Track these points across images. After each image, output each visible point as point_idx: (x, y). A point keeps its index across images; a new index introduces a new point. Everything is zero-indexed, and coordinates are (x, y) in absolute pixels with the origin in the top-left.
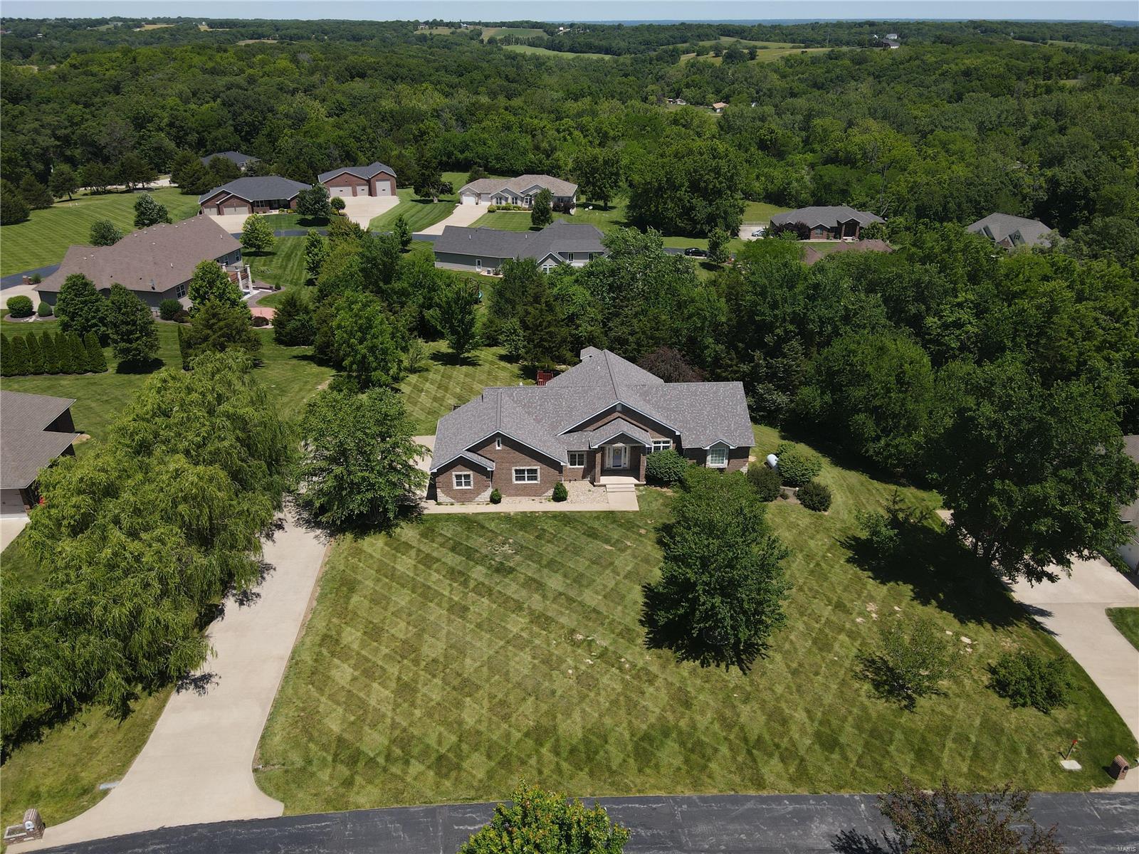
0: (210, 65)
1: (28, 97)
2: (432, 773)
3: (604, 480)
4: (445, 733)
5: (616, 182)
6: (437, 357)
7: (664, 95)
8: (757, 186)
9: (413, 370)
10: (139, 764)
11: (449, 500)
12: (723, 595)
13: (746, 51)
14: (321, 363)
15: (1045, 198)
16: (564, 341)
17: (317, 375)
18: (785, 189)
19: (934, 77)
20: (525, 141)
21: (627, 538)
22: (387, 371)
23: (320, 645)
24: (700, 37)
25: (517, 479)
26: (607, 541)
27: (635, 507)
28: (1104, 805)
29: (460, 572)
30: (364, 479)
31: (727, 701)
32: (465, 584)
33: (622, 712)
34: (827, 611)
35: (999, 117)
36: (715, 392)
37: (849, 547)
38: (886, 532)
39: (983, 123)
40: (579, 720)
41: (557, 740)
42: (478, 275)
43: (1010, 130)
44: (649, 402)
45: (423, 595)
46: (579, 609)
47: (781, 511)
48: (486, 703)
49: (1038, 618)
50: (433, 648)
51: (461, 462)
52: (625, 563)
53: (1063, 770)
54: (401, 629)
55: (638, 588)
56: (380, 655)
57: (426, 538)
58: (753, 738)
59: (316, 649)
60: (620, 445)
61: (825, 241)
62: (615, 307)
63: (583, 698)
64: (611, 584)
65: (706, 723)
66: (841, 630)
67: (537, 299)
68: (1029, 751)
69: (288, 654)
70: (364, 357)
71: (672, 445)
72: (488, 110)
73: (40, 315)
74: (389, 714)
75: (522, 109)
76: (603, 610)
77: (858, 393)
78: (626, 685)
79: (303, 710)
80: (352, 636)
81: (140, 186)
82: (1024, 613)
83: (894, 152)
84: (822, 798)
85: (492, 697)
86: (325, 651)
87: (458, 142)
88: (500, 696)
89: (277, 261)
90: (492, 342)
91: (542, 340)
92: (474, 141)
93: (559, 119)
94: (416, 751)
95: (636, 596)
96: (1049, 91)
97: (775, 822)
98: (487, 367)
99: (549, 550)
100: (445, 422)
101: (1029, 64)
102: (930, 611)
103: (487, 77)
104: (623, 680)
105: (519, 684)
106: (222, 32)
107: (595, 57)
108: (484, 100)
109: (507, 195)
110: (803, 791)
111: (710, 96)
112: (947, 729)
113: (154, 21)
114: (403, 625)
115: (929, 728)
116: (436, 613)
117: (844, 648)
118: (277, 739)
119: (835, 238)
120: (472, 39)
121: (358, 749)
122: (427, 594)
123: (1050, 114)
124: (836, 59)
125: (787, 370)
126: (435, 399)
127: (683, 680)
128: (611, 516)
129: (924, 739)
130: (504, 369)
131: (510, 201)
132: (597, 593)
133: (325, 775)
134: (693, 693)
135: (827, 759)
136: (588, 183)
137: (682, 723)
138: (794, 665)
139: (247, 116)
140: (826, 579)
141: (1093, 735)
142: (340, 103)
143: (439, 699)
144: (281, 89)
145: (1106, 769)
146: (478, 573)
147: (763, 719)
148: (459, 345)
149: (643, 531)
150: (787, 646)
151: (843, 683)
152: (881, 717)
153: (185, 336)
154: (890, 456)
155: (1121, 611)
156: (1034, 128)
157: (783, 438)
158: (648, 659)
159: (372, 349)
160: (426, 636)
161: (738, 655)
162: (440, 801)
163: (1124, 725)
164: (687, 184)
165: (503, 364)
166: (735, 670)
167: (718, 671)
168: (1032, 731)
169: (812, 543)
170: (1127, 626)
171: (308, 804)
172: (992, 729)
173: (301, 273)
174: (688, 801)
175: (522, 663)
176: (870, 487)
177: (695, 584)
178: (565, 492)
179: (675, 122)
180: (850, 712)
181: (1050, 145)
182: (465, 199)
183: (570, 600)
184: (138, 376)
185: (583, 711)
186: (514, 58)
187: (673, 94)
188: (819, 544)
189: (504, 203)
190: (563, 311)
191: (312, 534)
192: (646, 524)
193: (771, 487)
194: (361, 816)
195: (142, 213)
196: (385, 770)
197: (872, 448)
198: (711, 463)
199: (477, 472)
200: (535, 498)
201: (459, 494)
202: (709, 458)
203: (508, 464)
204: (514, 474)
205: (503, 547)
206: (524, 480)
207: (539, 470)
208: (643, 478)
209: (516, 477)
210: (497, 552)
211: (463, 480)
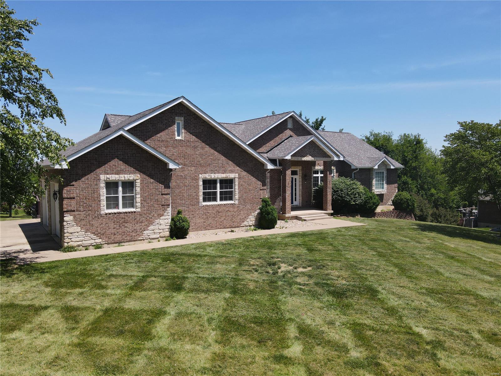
11: (89, 239)
25: (206, 196)
51: (120, 150)
198: (376, 188)
199: (149, 176)
200: (233, 229)
201: (112, 225)
202: (374, 182)
203: (193, 168)
204: (201, 188)
205: (279, 268)
206: (215, 199)
207: (237, 180)
208: (330, 206)
209: (204, 193)
210: (280, 274)
211: (120, 195)
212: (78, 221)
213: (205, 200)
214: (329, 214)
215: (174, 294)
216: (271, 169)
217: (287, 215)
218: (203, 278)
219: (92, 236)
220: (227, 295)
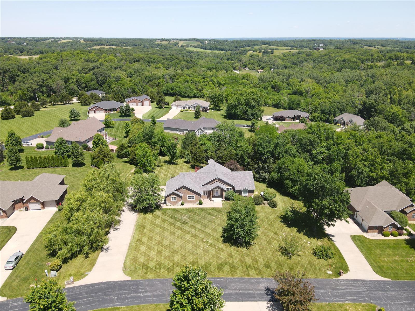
0: (87, 58)
1: (28, 71)
2: (166, 271)
3: (213, 199)
4: (170, 263)
5: (222, 102)
6: (166, 162)
7: (241, 67)
8: (270, 102)
9: (158, 166)
10: (94, 268)
11: (170, 204)
12: (241, 228)
13: (270, 51)
14: (131, 164)
15: (362, 108)
16: (204, 157)
17: (130, 168)
18: (279, 103)
19: (333, 62)
20: (193, 86)
21: (219, 215)
22: (150, 166)
23: (137, 242)
24: (254, 45)
25: (189, 198)
26: (213, 216)
27: (222, 207)
28: (336, 282)
29: (173, 224)
30: (147, 198)
31: (242, 256)
32: (174, 227)
33: (215, 259)
34: (272, 235)
35: (353, 77)
36: (245, 174)
37: (281, 218)
38: (290, 213)
39: (347, 79)
40: (204, 260)
41: (198, 265)
42: (177, 134)
43: (356, 82)
44: (226, 177)
45: (163, 229)
46: (205, 233)
47: (263, 208)
48: (180, 256)
49: (331, 237)
50: (166, 243)
51: (173, 194)
52: (218, 221)
53: (327, 274)
54: (158, 238)
55: (221, 228)
56: (153, 244)
57: (164, 214)
58: (248, 265)
59: (136, 243)
60: (217, 189)
61: (290, 121)
62: (219, 147)
63: (205, 255)
64: (214, 227)
65: (236, 261)
66: (275, 239)
67: (195, 145)
68: (319, 269)
69: (129, 244)
70: (145, 163)
71: (232, 189)
72: (181, 75)
73: (46, 149)
74: (156, 258)
75: (192, 74)
76: (211, 234)
77: (286, 174)
78: (216, 252)
79: (134, 257)
80: (145, 239)
81: (68, 102)
82: (327, 236)
83: (315, 90)
84: (264, 279)
85: (181, 254)
86: (138, 243)
87: (171, 87)
88: (184, 254)
89: (114, 130)
90: (182, 157)
91: (197, 157)
92: (176, 87)
93: (204, 78)
94: (162, 267)
95: (221, 230)
96: (372, 67)
97: (251, 284)
98: (180, 165)
99: (197, 218)
100: (169, 182)
101: (366, 57)
102: (301, 235)
103: (180, 62)
104: (215, 251)
105: (188, 252)
106: (89, 43)
107: (218, 52)
108: (179, 71)
109: (187, 106)
110: (259, 277)
111: (257, 67)
112: (299, 264)
113: (65, 39)
114: (158, 237)
115: (294, 263)
116: (167, 234)
117: (275, 244)
118: (128, 263)
119: (294, 120)
120: (175, 45)
121: (148, 266)
122: (164, 229)
123: (370, 76)
124: (301, 54)
125: (268, 167)
126: (165, 175)
127: (231, 251)
128: (214, 209)
129: (292, 266)
130: (185, 165)
131: (188, 108)
132: (210, 229)
133: (140, 271)
134: (234, 254)
135: (267, 270)
136: (213, 102)
137: (230, 261)
138: (261, 248)
139: (101, 78)
140: (273, 226)
141: (337, 266)
142: (131, 73)
143: (168, 255)
144: (111, 67)
145: (338, 274)
146: (178, 224)
147: (251, 261)
148: (172, 158)
149: (223, 213)
150: (260, 243)
151: (274, 252)
152: (282, 261)
153: (92, 156)
154: (296, 192)
155: (355, 236)
156: (365, 81)
157: (267, 187)
158: (223, 246)
159: (147, 160)
160: (164, 240)
161: (246, 245)
162: (169, 277)
163: (346, 263)
164: (245, 104)
165: (185, 164)
166: (245, 249)
167: (241, 249)
168: (321, 264)
169: (270, 217)
170: (355, 239)
171: (136, 277)
172: (311, 264)
173: (122, 134)
174: (230, 279)
175: (189, 247)
176: (290, 201)
177: (234, 225)
178: (202, 202)
179: (244, 78)
180: (274, 259)
181: (369, 87)
182: (173, 107)
183: (202, 231)
184: (78, 168)
185: (205, 258)
186: (190, 53)
187: (244, 66)
188: (272, 217)
189: (186, 109)
190: (203, 148)
191: (132, 213)
192: (224, 211)
193: (260, 201)
194: (150, 280)
195: (72, 114)
196: (155, 271)
197: (291, 190)
198: (243, 194)
199: (178, 197)
200: (193, 204)
201: (173, 203)
203: (186, 194)
207: (195, 196)
208: (224, 198)
211: (174, 199)
212: (168, 202)
214: (222, 200)
217: (211, 200)
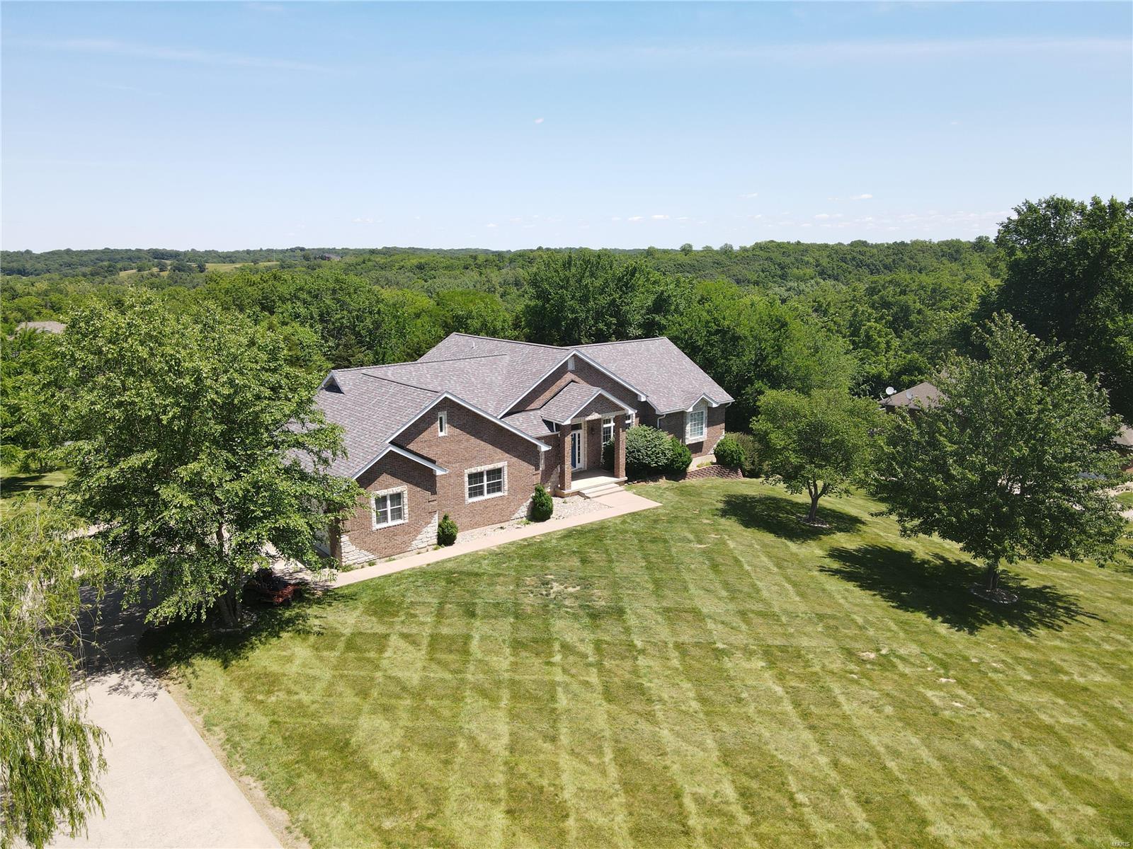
3: (575, 484)
11: (366, 556)
25: (473, 492)
27: (651, 503)
36: (647, 350)
51: (387, 466)
71: (634, 420)
198: (690, 435)
199: (415, 485)
200: (502, 525)
201: (383, 540)
202: (688, 428)
203: (457, 465)
204: (467, 484)
205: (552, 588)
206: (481, 493)
207: (506, 469)
208: (622, 471)
209: (470, 489)
210: (552, 596)
211: (389, 508)
212: (353, 541)
213: (470, 496)
214: (620, 484)
215: (473, 621)
216: (545, 452)
217: (566, 492)
218: (490, 603)
219: (366, 553)
220: (512, 620)
